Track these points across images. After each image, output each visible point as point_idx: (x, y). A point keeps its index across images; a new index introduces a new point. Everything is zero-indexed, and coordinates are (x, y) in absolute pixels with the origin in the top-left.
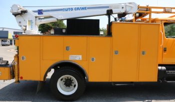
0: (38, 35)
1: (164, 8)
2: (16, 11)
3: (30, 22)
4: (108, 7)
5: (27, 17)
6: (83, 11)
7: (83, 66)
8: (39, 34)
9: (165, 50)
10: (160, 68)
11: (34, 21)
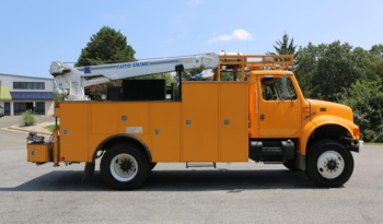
0: (85, 102)
1: (263, 57)
2: (56, 71)
3: (75, 83)
4: (177, 61)
5: (70, 78)
6: (144, 67)
7: (145, 141)
8: (87, 99)
9: (262, 118)
10: (254, 143)
11: (79, 82)
